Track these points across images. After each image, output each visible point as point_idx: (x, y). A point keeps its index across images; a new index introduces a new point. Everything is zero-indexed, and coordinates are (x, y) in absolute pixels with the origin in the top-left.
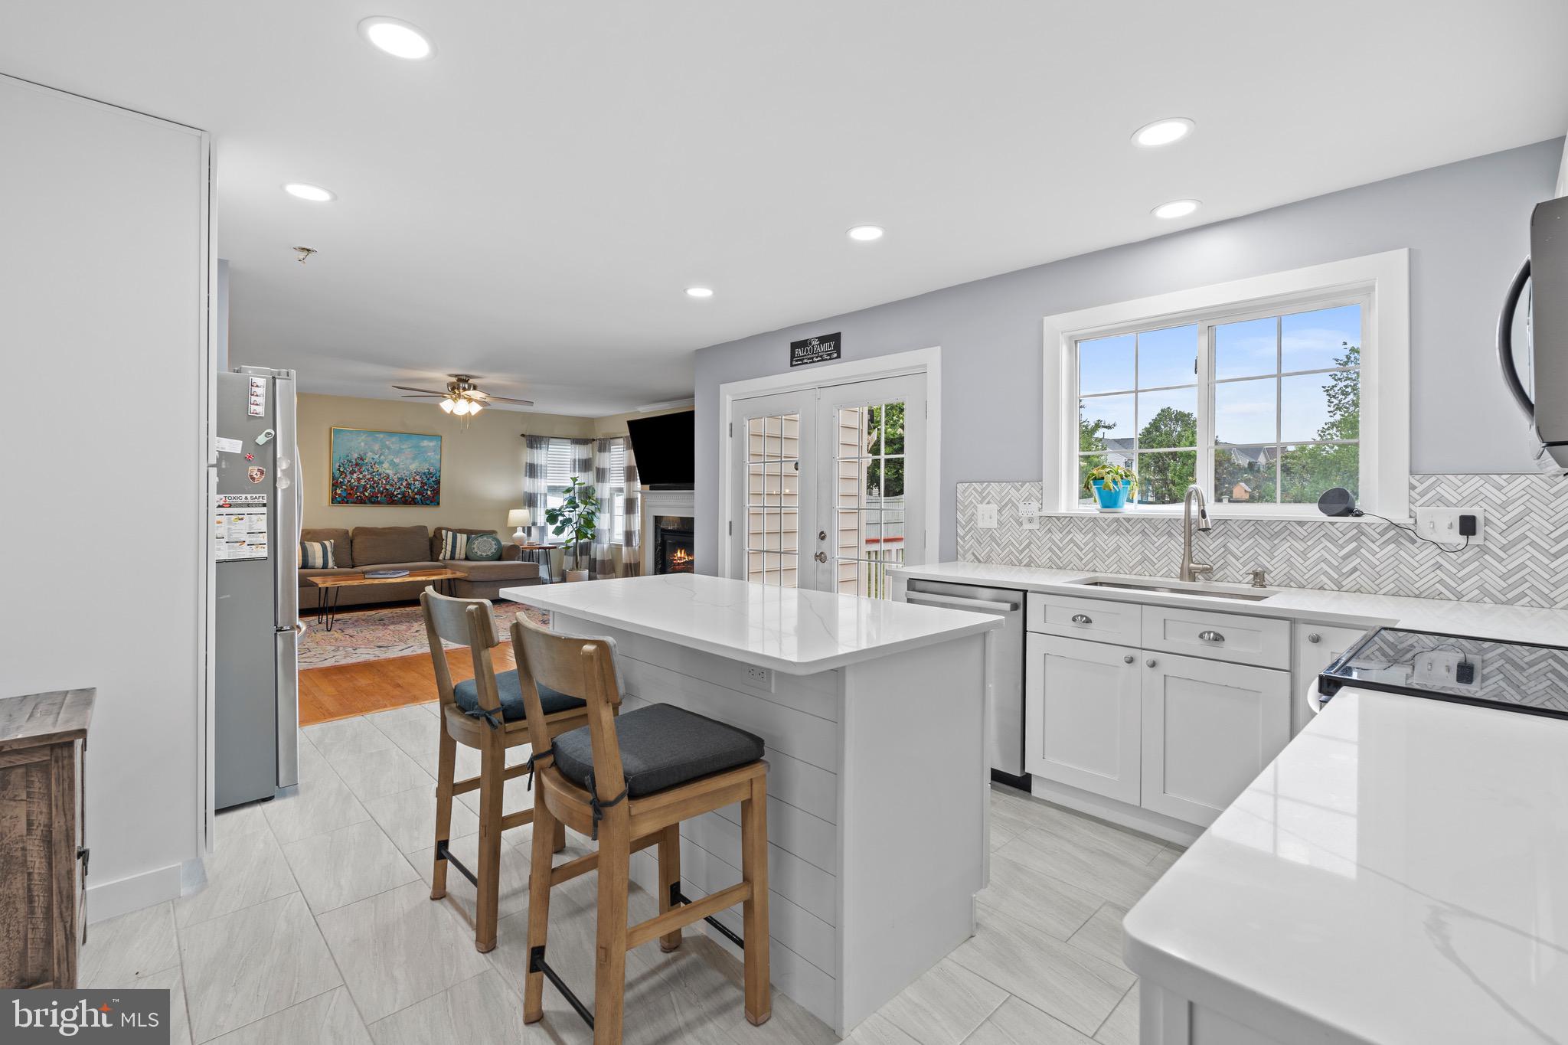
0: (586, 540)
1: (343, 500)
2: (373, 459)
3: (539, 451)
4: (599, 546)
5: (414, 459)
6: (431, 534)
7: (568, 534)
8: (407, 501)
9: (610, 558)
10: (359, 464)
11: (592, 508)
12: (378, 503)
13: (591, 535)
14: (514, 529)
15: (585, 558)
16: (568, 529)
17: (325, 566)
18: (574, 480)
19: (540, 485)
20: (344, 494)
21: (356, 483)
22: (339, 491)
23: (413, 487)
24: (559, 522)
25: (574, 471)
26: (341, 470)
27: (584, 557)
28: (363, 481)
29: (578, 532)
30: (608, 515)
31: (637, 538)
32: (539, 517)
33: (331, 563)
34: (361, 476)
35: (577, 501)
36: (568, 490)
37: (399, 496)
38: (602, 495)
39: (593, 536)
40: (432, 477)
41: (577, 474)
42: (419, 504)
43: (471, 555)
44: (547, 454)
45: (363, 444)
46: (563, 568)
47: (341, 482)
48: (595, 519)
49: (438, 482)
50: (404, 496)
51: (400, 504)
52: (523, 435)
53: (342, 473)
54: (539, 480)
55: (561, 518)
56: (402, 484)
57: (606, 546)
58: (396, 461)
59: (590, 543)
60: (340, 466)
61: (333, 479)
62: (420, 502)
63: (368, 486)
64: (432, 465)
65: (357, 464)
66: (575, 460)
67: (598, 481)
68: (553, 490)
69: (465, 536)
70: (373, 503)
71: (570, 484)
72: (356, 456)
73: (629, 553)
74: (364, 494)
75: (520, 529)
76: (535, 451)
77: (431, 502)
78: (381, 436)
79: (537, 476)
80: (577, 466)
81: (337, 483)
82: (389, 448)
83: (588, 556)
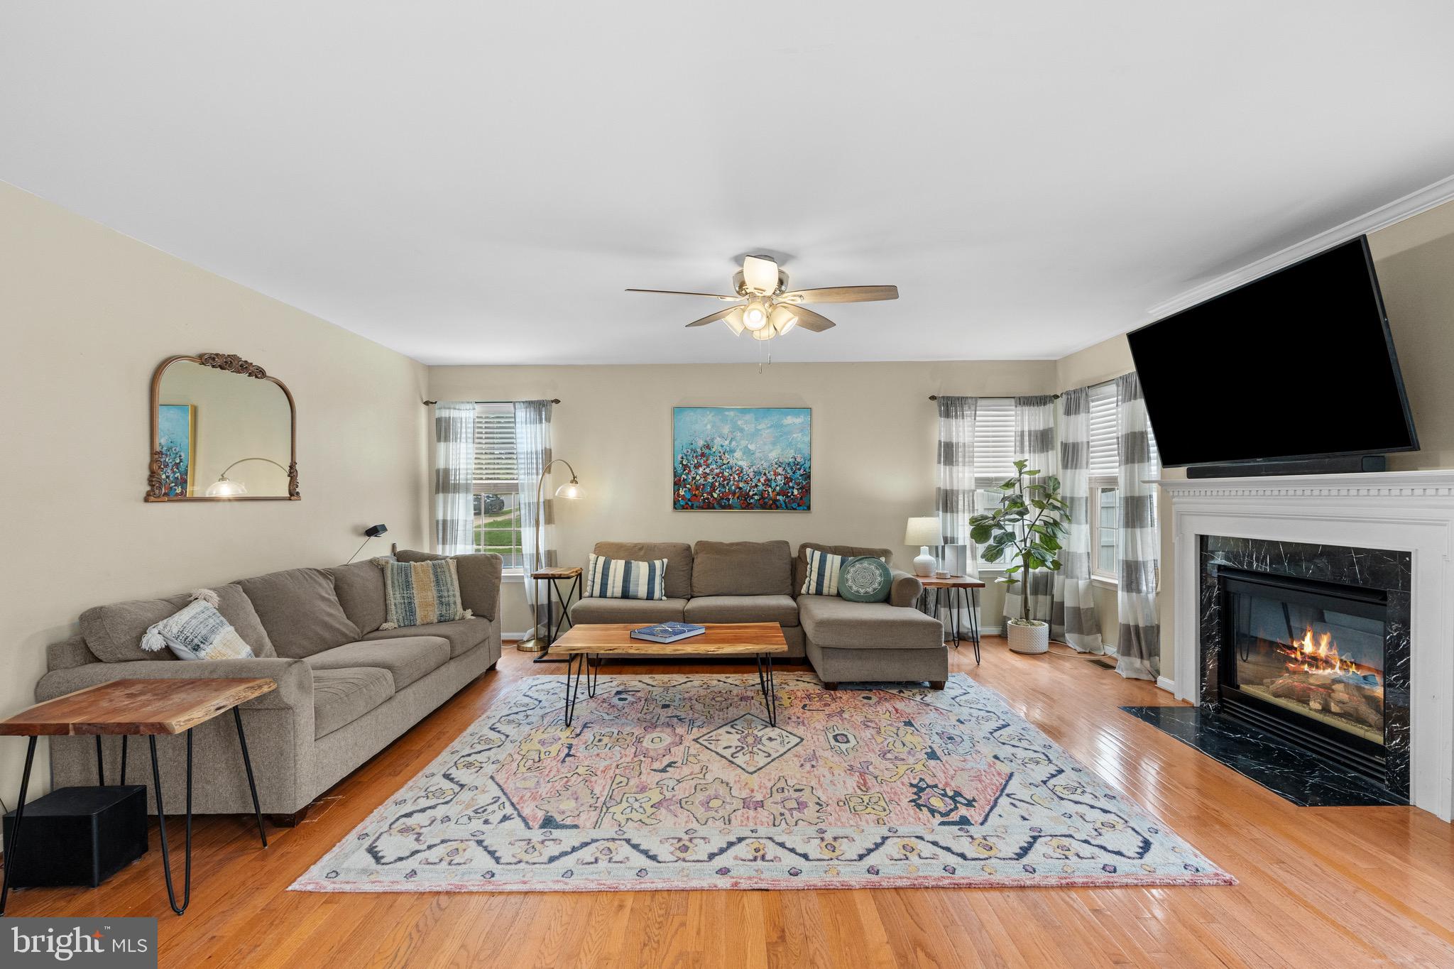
0: (1044, 569)
1: (687, 504)
2: (722, 446)
3: (960, 421)
4: (1068, 581)
5: (774, 444)
6: (795, 554)
7: (1011, 558)
8: (767, 504)
9: (1092, 606)
10: (704, 454)
11: (1056, 515)
12: (730, 507)
13: (1053, 562)
14: (916, 550)
15: (1043, 600)
16: (1010, 551)
17: (650, 596)
18: (1020, 465)
19: (963, 477)
20: (688, 496)
21: (702, 481)
22: (682, 492)
23: (773, 484)
24: (992, 540)
25: (1022, 451)
26: (685, 463)
27: (1041, 598)
28: (711, 477)
29: (1027, 556)
30: (1085, 528)
31: (1151, 576)
32: (960, 529)
33: (657, 594)
34: (707, 471)
35: (1027, 501)
36: (1009, 484)
37: (756, 497)
38: (1072, 490)
39: (1057, 565)
40: (799, 469)
41: (1027, 456)
42: (783, 509)
43: (843, 592)
44: (974, 426)
45: (709, 427)
46: (1005, 614)
47: (684, 480)
48: (1060, 535)
49: (807, 476)
50: (762, 498)
51: (758, 508)
52: (933, 398)
53: (685, 467)
54: (960, 468)
55: (996, 532)
56: (759, 480)
57: (1082, 584)
58: (751, 447)
59: (1053, 575)
60: (682, 458)
61: (675, 476)
62: (784, 505)
63: (717, 484)
64: (798, 450)
65: (703, 455)
66: (1022, 432)
67: (1065, 466)
68: (984, 483)
69: (838, 559)
70: (723, 507)
71: (1013, 473)
72: (701, 443)
73: (1132, 606)
74: (712, 496)
75: (925, 549)
76: (954, 421)
77: (799, 505)
78: (732, 414)
79: (957, 461)
80: (1027, 443)
81: (680, 480)
82: (742, 430)
83: (1049, 597)
